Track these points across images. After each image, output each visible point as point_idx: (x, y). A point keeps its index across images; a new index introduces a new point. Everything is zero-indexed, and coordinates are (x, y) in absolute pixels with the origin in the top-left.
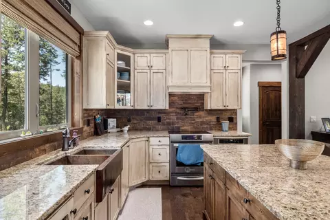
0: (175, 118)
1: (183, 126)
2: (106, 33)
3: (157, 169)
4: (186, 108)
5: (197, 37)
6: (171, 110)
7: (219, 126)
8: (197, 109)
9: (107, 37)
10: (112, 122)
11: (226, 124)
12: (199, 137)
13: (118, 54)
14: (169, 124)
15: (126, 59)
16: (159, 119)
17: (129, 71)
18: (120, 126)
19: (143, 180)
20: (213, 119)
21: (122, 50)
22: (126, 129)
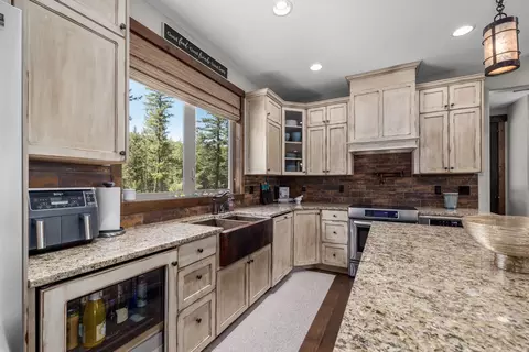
0: (364, 187)
1: (377, 198)
2: (265, 91)
3: (332, 251)
4: (379, 174)
5: (392, 70)
6: (358, 176)
7: (438, 200)
8: (398, 175)
9: (268, 95)
10: (284, 191)
11: (452, 198)
12: (392, 214)
13: (286, 112)
14: (354, 194)
15: (297, 117)
16: (341, 189)
17: (300, 130)
18: (293, 195)
19: (312, 261)
20: (429, 189)
21: (292, 106)
22: (299, 199)
